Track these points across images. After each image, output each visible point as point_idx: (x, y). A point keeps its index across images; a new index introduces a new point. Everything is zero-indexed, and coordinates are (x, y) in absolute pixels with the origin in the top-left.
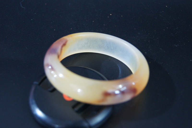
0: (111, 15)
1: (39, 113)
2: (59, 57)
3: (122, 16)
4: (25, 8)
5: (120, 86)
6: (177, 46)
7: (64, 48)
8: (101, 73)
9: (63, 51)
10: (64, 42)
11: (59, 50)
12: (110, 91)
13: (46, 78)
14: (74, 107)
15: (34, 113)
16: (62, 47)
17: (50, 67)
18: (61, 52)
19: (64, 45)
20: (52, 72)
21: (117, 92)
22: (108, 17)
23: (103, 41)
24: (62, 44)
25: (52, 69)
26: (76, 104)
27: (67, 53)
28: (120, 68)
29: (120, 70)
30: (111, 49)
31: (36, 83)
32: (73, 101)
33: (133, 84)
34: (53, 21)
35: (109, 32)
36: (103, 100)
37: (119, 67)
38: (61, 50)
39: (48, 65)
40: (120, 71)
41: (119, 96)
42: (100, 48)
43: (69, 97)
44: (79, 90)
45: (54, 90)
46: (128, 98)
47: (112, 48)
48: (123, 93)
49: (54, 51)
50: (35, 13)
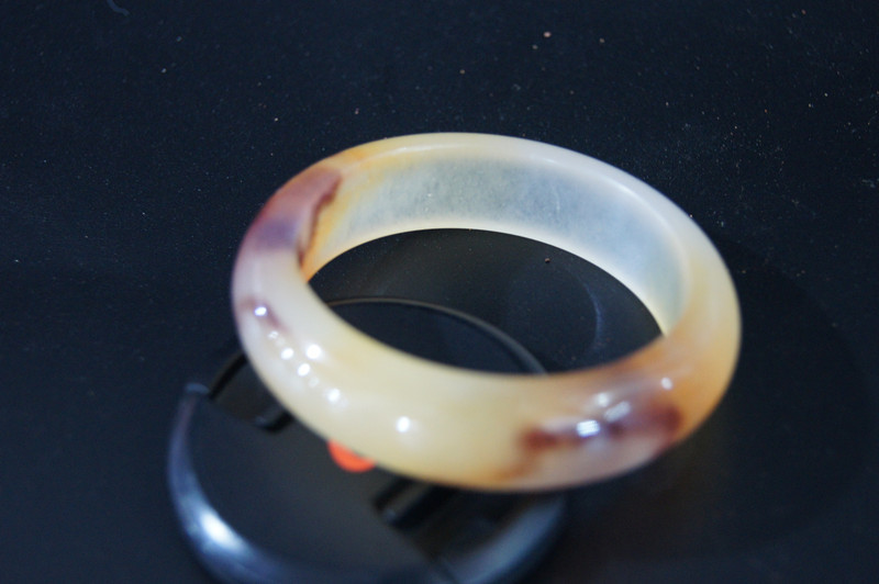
0: (547, 35)
1: (215, 531)
2: (301, 259)
3: (602, 41)
4: (126, 13)
5: (602, 399)
6: (872, 186)
7: (325, 215)
8: (504, 329)
9: (321, 229)
10: (324, 188)
11: (302, 229)
12: (553, 422)
13: (242, 362)
14: (381, 502)
15: (192, 529)
16: (317, 209)
17: (261, 311)
18: (313, 234)
19: (327, 199)
20: (274, 334)
21: (588, 428)
22: (535, 47)
23: (512, 173)
24: (315, 198)
25: (272, 319)
26: (390, 487)
27: (340, 234)
28: (596, 304)
29: (598, 311)
30: (555, 212)
31: (196, 387)
32: (377, 473)
33: (666, 383)
34: (269, 77)
35: (542, 124)
36: (520, 470)
37: (592, 296)
38: (314, 223)
39: (253, 304)
40: (599, 319)
41: (598, 447)
42: (498, 205)
43: (356, 456)
44: (404, 424)
45: (285, 420)
46: (638, 452)
47: (558, 208)
48: (613, 430)
49: (280, 236)
50: (179, 39)
